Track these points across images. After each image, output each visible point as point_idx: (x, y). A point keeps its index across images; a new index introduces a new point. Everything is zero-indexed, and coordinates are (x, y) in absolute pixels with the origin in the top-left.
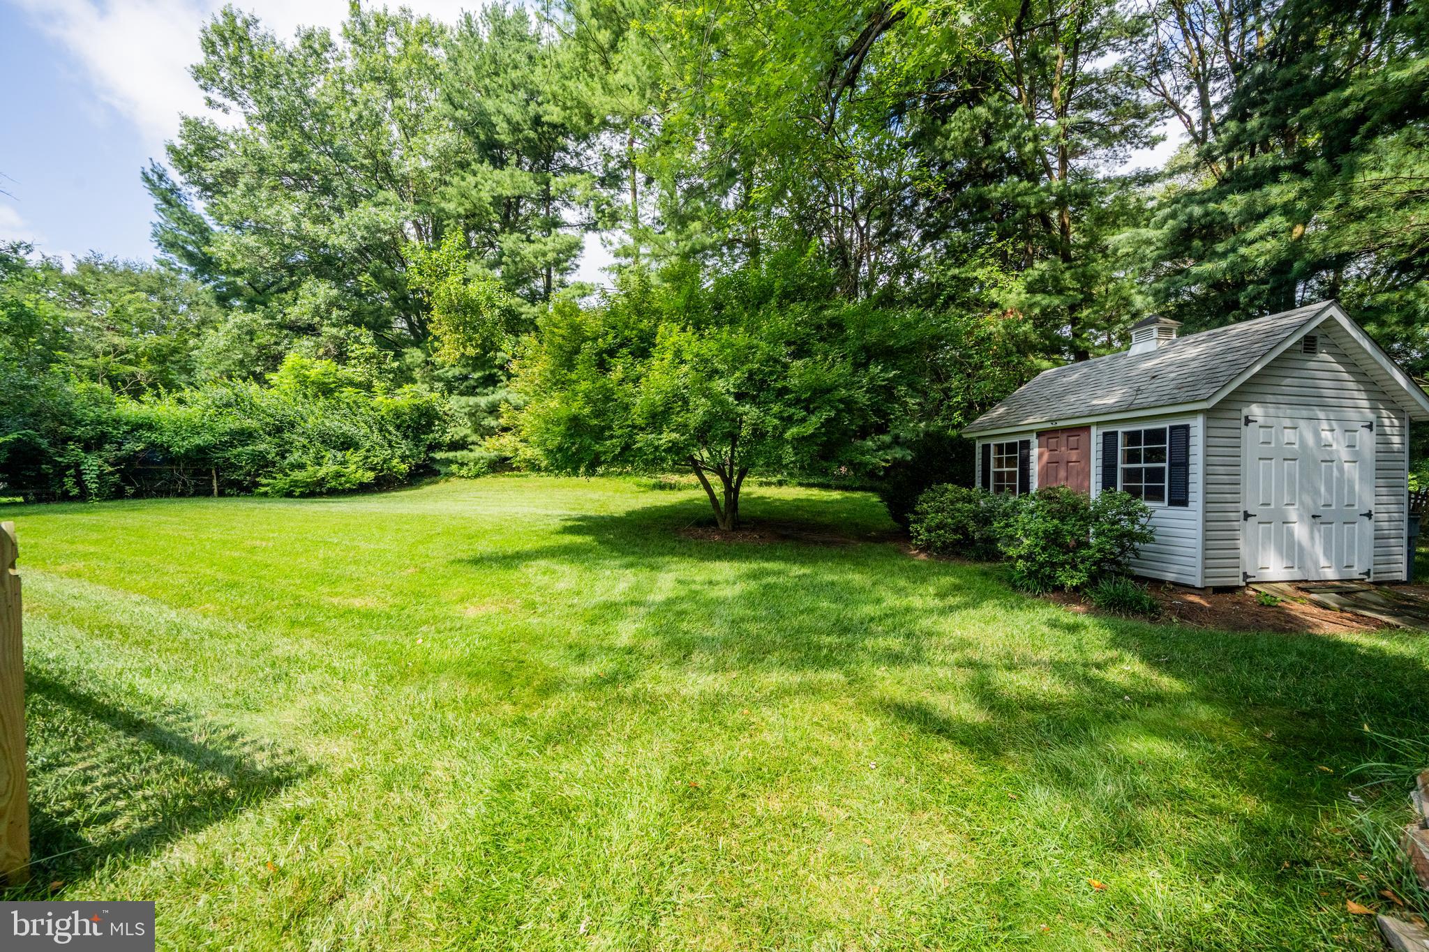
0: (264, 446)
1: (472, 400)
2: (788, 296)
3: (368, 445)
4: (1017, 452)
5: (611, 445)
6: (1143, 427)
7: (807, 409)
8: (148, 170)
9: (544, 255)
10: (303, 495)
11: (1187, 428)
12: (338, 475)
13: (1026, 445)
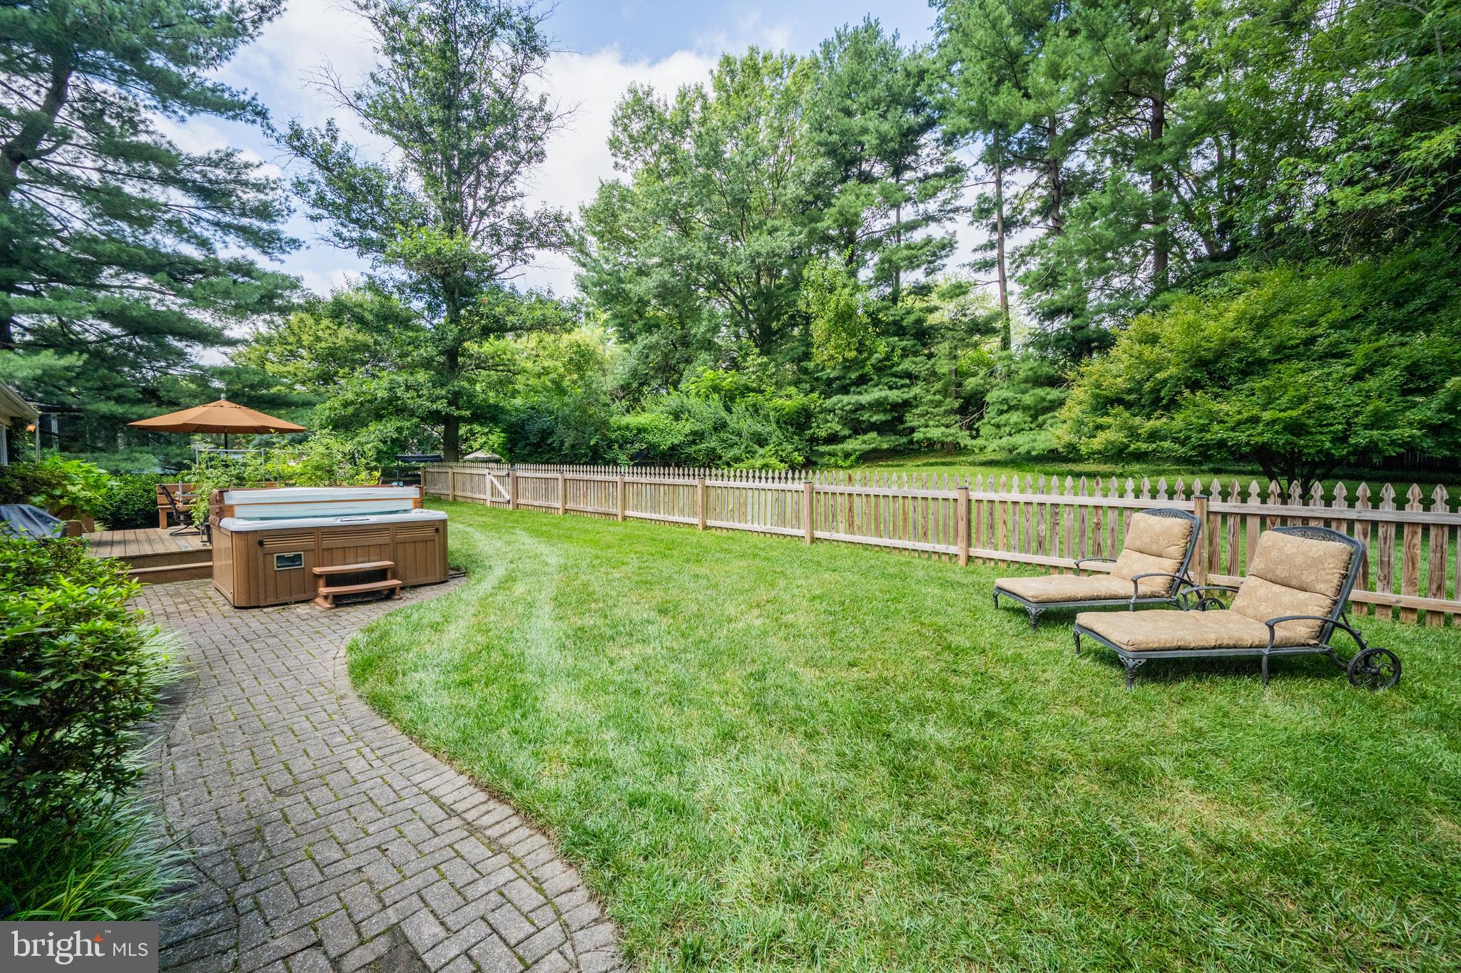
1: (851, 398)
3: (775, 440)
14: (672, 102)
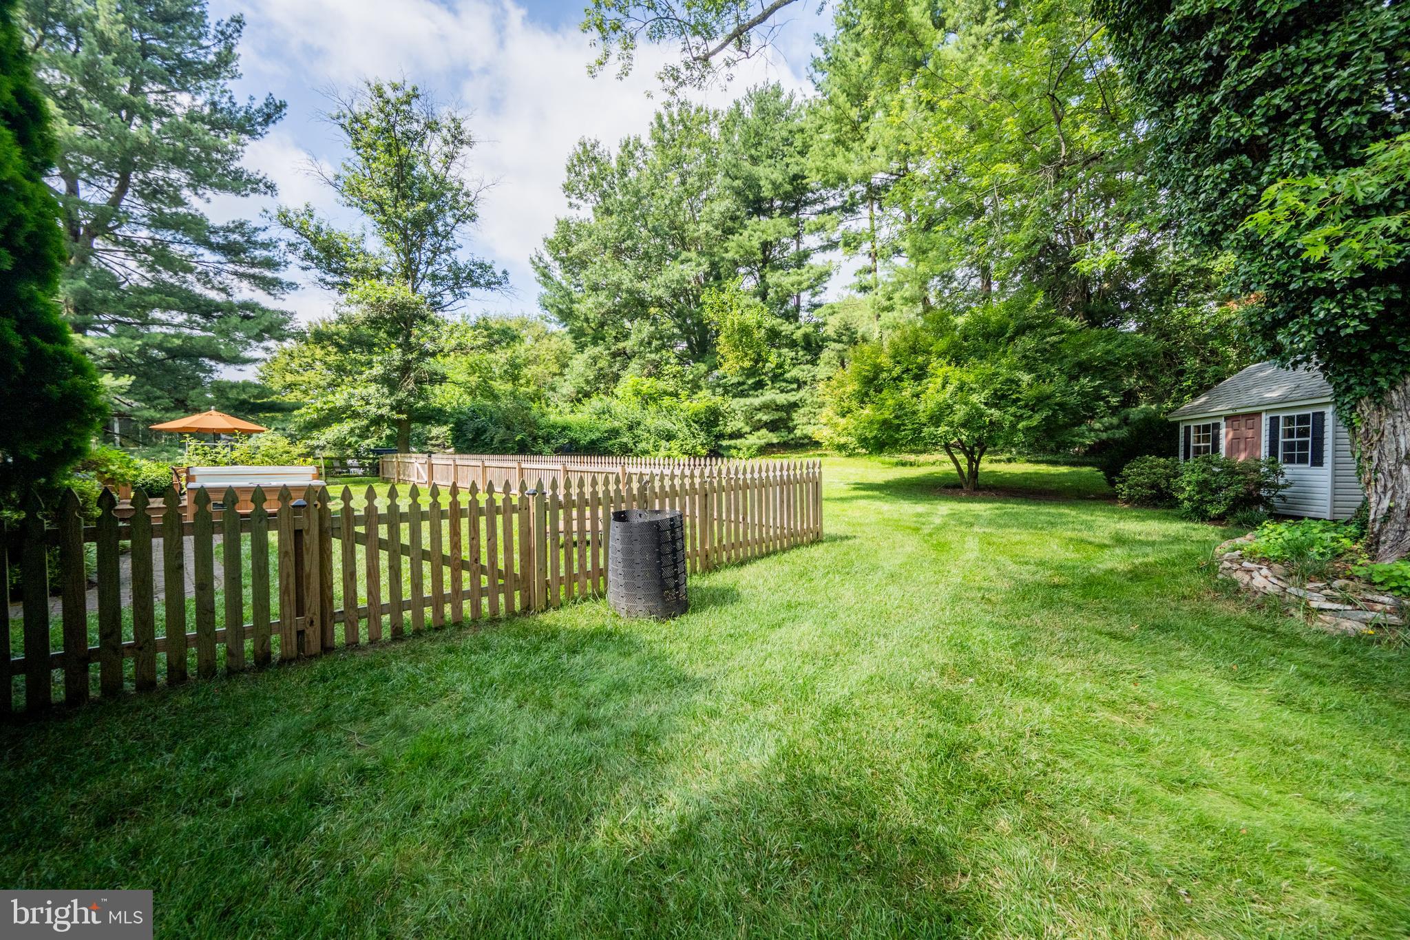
1: (748, 401)
2: (1020, 331)
3: (682, 436)
4: (1210, 432)
5: (906, 433)
6: (1295, 413)
7: (1033, 410)
8: (533, 256)
11: (1322, 414)
13: (1217, 426)
14: (616, 152)
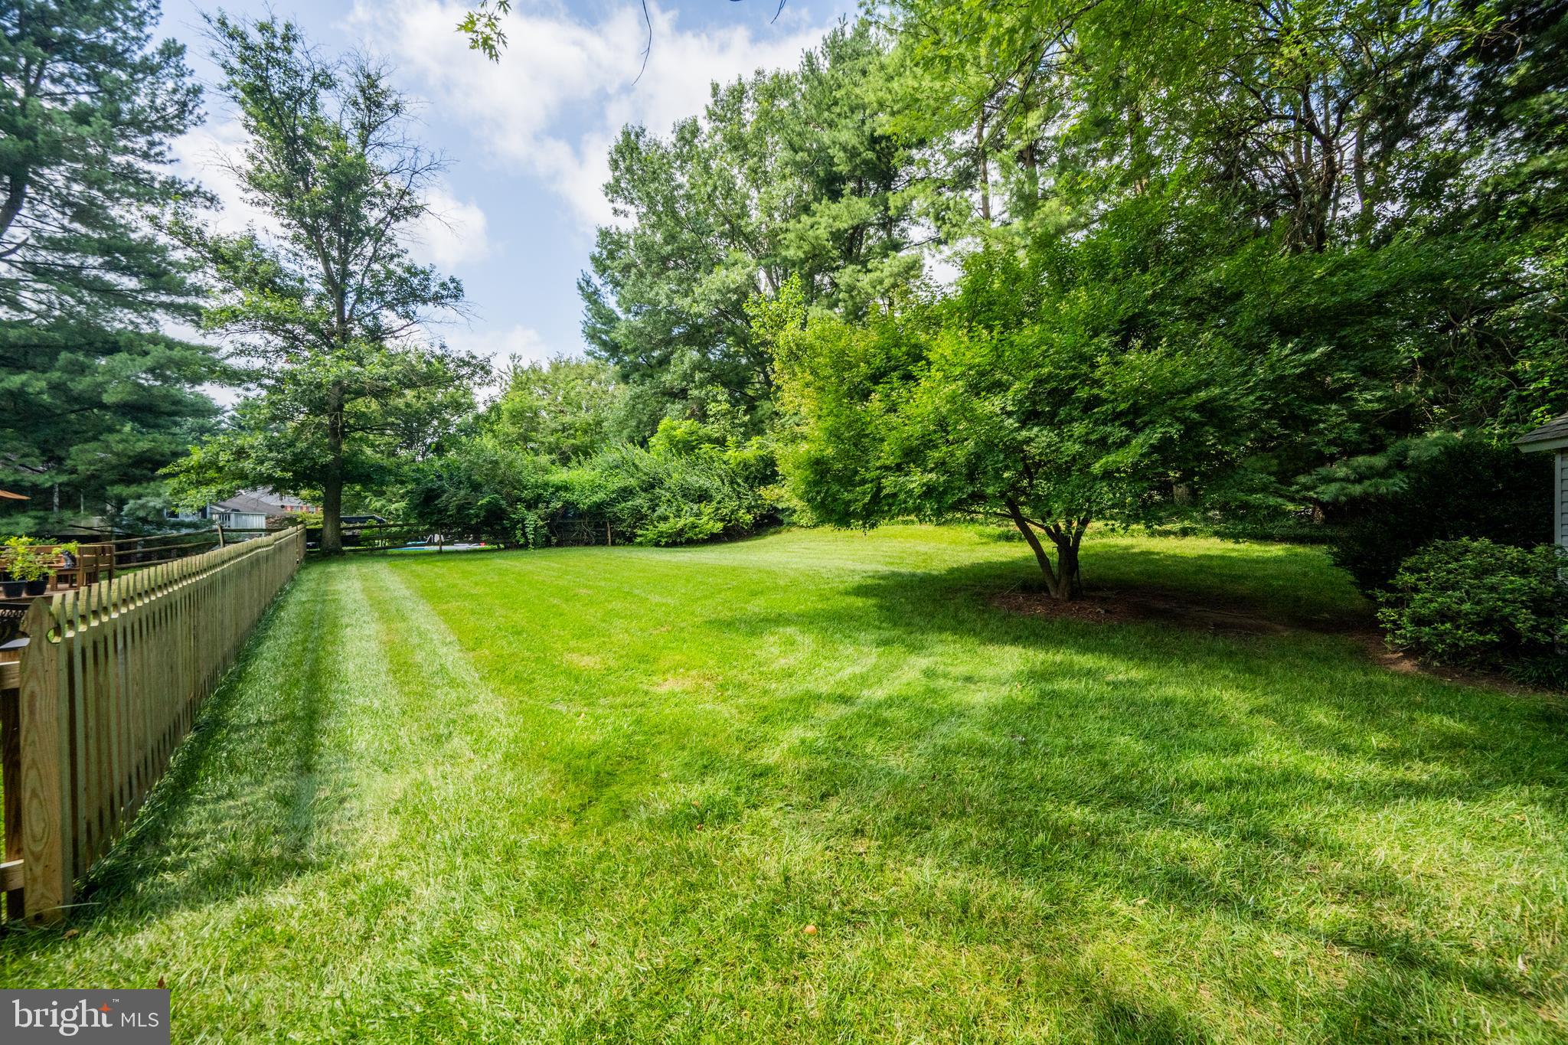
0: (640, 501)
3: (719, 498)
8: (580, 280)
9: (881, 282)
10: (667, 545)
12: (694, 526)
